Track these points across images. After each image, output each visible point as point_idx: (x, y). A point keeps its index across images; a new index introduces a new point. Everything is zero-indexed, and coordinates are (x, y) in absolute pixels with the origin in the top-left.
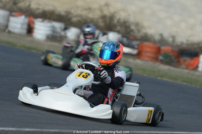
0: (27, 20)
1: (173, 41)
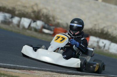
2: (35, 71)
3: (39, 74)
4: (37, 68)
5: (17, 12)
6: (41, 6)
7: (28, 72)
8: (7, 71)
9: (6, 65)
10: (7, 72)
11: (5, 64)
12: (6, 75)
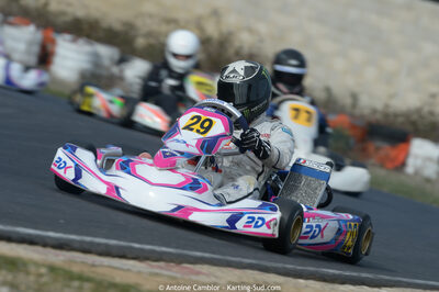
0: (39, 36)
1: (354, 105)
2: (198, 267)
3: (213, 279)
4: (207, 255)
5: (140, 42)
6: (231, 21)
7: (174, 271)
8: (93, 266)
9: (91, 243)
10: (94, 269)
11: (88, 239)
12: (88, 280)
